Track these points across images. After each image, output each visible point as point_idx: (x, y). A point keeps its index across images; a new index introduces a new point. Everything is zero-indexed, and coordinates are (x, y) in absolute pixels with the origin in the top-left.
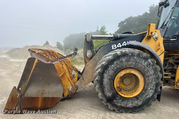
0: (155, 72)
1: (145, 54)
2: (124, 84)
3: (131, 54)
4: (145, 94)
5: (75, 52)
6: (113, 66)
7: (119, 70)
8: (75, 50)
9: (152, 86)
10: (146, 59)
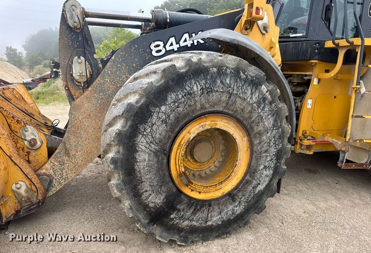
0: (275, 121)
1: (253, 71)
2: (196, 161)
3: (215, 70)
4: (251, 183)
5: (54, 70)
6: (163, 108)
7: (184, 121)
8: (54, 67)
9: (269, 159)
10: (255, 84)
